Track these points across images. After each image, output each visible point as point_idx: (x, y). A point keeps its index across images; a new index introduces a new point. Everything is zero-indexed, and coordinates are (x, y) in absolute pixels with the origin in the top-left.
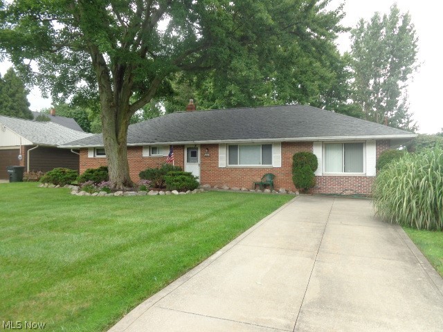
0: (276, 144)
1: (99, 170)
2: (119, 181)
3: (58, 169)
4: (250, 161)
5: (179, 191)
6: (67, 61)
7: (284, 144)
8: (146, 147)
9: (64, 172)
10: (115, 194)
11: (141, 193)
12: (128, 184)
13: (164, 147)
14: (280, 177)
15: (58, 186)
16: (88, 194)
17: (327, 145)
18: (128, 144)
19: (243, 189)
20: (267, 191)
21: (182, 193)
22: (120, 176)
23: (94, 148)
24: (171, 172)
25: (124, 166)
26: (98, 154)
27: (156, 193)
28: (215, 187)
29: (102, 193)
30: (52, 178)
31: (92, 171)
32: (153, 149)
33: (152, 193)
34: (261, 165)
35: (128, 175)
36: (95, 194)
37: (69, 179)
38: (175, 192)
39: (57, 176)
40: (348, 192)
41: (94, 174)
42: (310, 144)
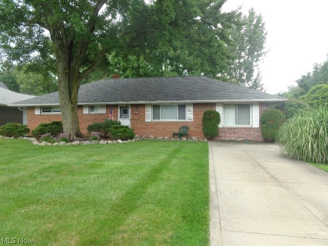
0: (189, 104)
1: (52, 125)
2: (73, 133)
3: (11, 124)
4: (170, 117)
5: (122, 140)
6: (24, 34)
7: (195, 105)
8: (86, 106)
9: (17, 126)
10: (73, 143)
11: (94, 142)
12: (79, 136)
13: (102, 106)
14: (192, 129)
15: (12, 138)
16: (49, 144)
17: (225, 105)
18: (79, 104)
19: (166, 138)
20: (184, 139)
21: (124, 142)
22: (73, 129)
23: (41, 107)
24: (114, 126)
25: (76, 121)
26: (43, 112)
27: (106, 142)
28: (144, 136)
29: (62, 143)
30: (6, 131)
31: (46, 125)
32: (92, 108)
33: (102, 142)
34: (177, 120)
35: (79, 128)
36: (55, 144)
37: (22, 132)
38: (120, 141)
39: (11, 130)
40: (240, 139)
41: (48, 128)
42: (214, 105)
